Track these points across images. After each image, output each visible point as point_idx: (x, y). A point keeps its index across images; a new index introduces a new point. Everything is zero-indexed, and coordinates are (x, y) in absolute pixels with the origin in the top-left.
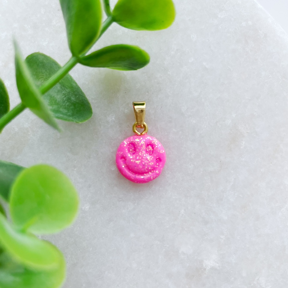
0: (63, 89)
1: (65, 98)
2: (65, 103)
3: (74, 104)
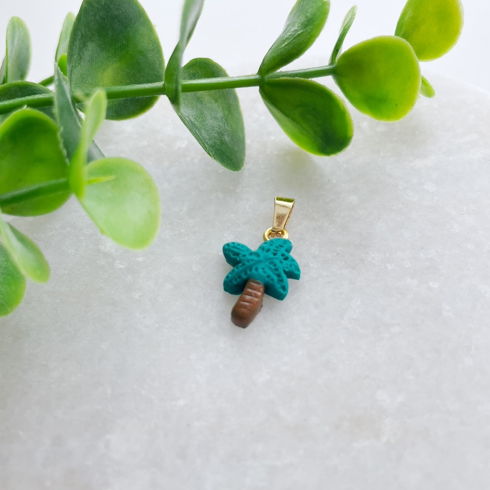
0: (222, 121)
1: (217, 129)
2: (213, 132)
3: (223, 143)
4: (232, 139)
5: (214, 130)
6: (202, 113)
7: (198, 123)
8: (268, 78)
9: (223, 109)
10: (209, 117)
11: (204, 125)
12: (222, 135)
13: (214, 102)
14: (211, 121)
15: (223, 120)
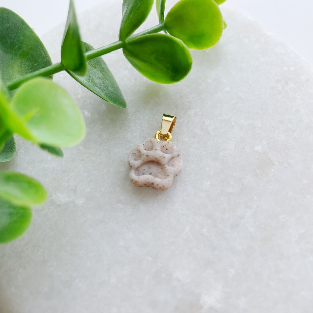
4: (114, 89)
5: (101, 86)
6: (90, 77)
7: (90, 83)
8: (127, 41)
9: (101, 71)
10: (95, 78)
11: (94, 84)
12: (107, 87)
13: (94, 68)
14: (97, 81)
15: (104, 78)
